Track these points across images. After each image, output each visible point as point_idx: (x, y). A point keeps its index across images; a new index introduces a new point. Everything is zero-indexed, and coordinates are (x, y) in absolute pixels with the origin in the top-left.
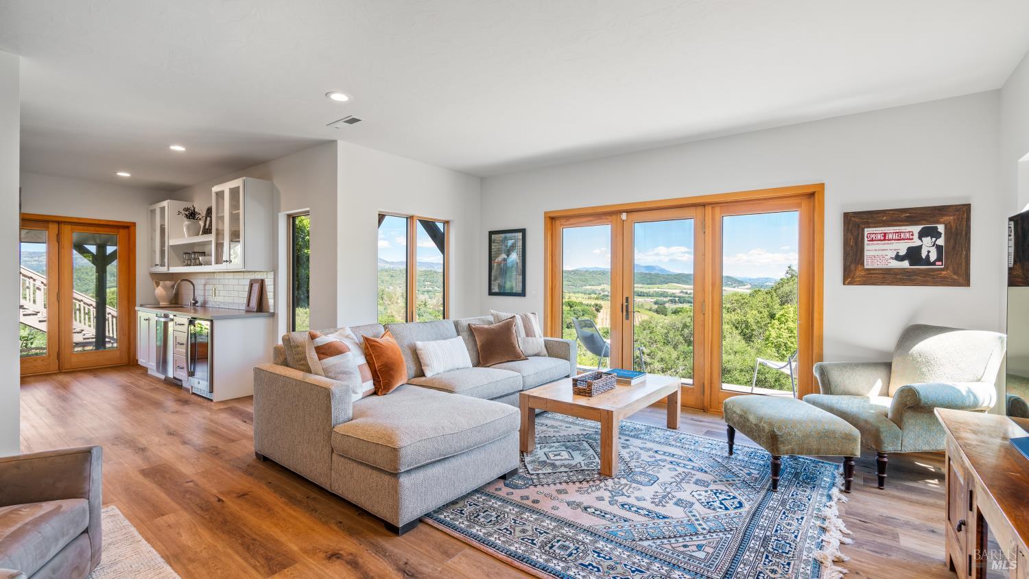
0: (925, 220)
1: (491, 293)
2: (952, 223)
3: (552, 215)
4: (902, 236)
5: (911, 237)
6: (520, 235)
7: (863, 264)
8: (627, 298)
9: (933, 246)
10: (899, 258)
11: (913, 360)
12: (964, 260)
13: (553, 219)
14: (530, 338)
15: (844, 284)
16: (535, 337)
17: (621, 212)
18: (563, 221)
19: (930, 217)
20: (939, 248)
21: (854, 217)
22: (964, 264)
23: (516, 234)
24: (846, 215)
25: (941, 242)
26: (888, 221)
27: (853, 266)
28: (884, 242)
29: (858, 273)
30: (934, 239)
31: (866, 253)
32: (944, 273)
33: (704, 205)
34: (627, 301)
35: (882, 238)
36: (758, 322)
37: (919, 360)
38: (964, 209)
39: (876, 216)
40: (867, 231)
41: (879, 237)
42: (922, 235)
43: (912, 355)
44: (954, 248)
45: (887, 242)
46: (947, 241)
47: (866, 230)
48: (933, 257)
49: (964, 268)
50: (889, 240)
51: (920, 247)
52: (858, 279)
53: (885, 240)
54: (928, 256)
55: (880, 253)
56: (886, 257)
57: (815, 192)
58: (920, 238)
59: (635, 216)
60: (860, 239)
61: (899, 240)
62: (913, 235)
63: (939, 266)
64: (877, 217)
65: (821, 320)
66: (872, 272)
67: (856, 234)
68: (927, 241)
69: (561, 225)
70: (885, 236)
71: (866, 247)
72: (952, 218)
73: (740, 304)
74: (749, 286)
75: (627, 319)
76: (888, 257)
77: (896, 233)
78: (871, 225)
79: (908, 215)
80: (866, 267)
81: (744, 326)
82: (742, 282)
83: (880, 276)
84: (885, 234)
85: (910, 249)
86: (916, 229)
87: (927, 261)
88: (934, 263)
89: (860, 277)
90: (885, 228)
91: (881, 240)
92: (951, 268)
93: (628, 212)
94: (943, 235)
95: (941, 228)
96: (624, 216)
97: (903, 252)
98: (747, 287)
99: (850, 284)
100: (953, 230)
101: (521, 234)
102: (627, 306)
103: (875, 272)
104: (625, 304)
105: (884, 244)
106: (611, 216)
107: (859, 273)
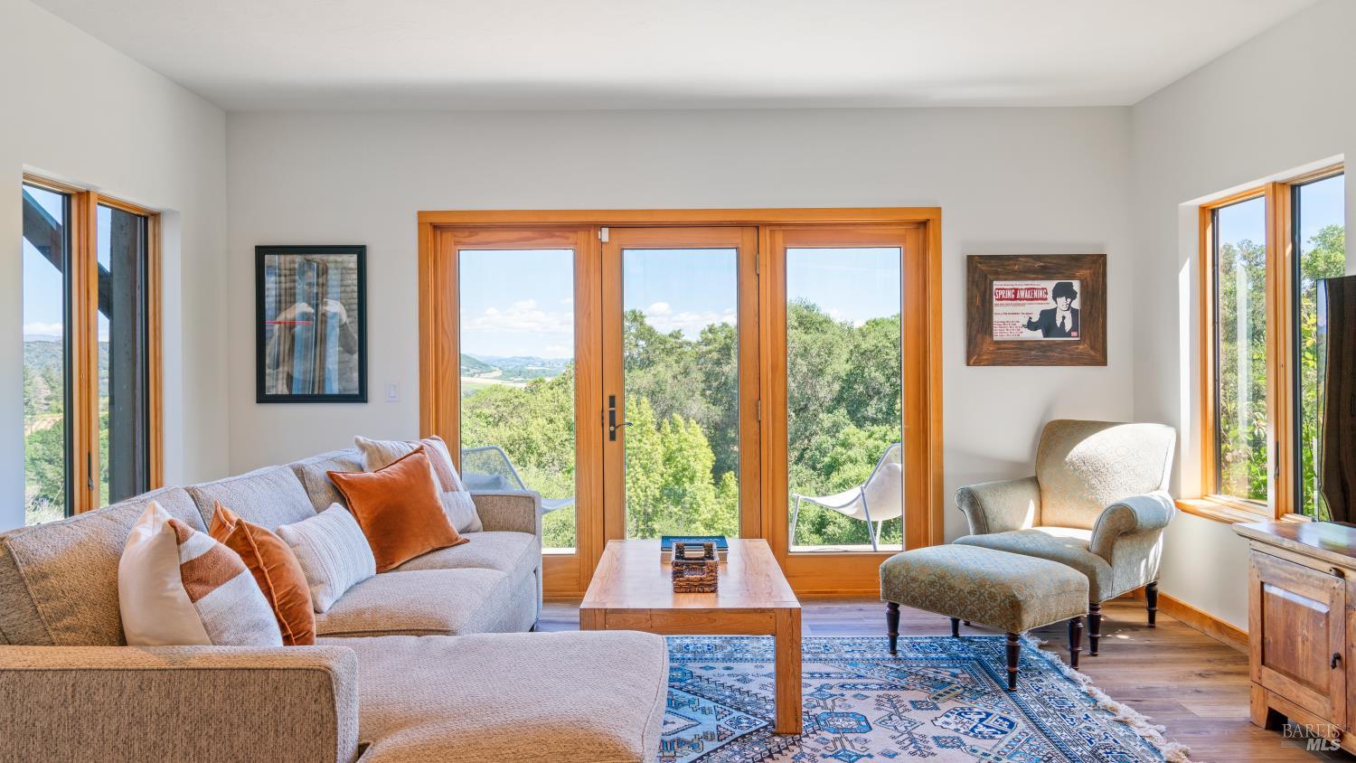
0: (1060, 273)
1: (263, 397)
2: (1088, 279)
3: (436, 220)
4: (1035, 293)
5: (1045, 296)
6: (351, 260)
7: (991, 335)
8: (612, 399)
9: (1068, 310)
10: (1031, 326)
11: (1075, 470)
12: (1100, 330)
13: (436, 227)
14: (450, 493)
15: (968, 364)
16: (458, 490)
17: (599, 226)
18: (461, 236)
19: (1067, 270)
20: (1074, 312)
21: (980, 263)
22: (1101, 335)
23: (345, 257)
24: (970, 259)
25: (1076, 304)
26: (1020, 272)
27: (979, 336)
28: (1013, 302)
29: (985, 347)
30: (1069, 300)
31: (996, 318)
32: (1081, 347)
33: (757, 227)
34: (612, 403)
35: (1013, 296)
36: (549, 438)
37: (1084, 468)
38: (1101, 261)
39: (1006, 263)
40: (997, 284)
41: (1010, 294)
42: (1057, 293)
43: (1072, 463)
44: (1090, 313)
45: (1018, 302)
46: (1083, 303)
47: (995, 282)
48: (1068, 326)
49: (1101, 341)
50: (1020, 299)
51: (1054, 311)
52: (985, 357)
53: (1015, 299)
54: (1063, 324)
55: (1011, 318)
56: (1018, 325)
57: (929, 220)
58: (1055, 298)
59: (627, 235)
60: (987, 297)
61: (1032, 299)
62: (1046, 293)
63: (1075, 337)
64: (1008, 265)
65: (940, 421)
66: (1003, 346)
67: (983, 289)
68: (1062, 301)
69: (457, 243)
70: (1015, 294)
71: (996, 309)
72: (1088, 271)
73: (512, 407)
74: (499, 373)
75: (613, 436)
76: (1020, 324)
77: (1028, 289)
78: (1001, 277)
79: (1042, 264)
80: (995, 338)
81: (523, 447)
82: (486, 365)
83: (1012, 352)
84: (1016, 290)
85: (1043, 313)
86: (1050, 285)
87: (1061, 331)
88: (1069, 335)
89: (988, 353)
90: (1018, 282)
91: (1011, 299)
92: (1087, 341)
93: (612, 227)
94: (1078, 295)
95: (1076, 285)
96: (605, 235)
97: (1035, 318)
98: (494, 374)
99: (975, 364)
100: (1090, 289)
101: (354, 257)
102: (612, 414)
103: (1006, 346)
104: (607, 409)
105: (1014, 305)
106: (576, 232)
107: (987, 347)
